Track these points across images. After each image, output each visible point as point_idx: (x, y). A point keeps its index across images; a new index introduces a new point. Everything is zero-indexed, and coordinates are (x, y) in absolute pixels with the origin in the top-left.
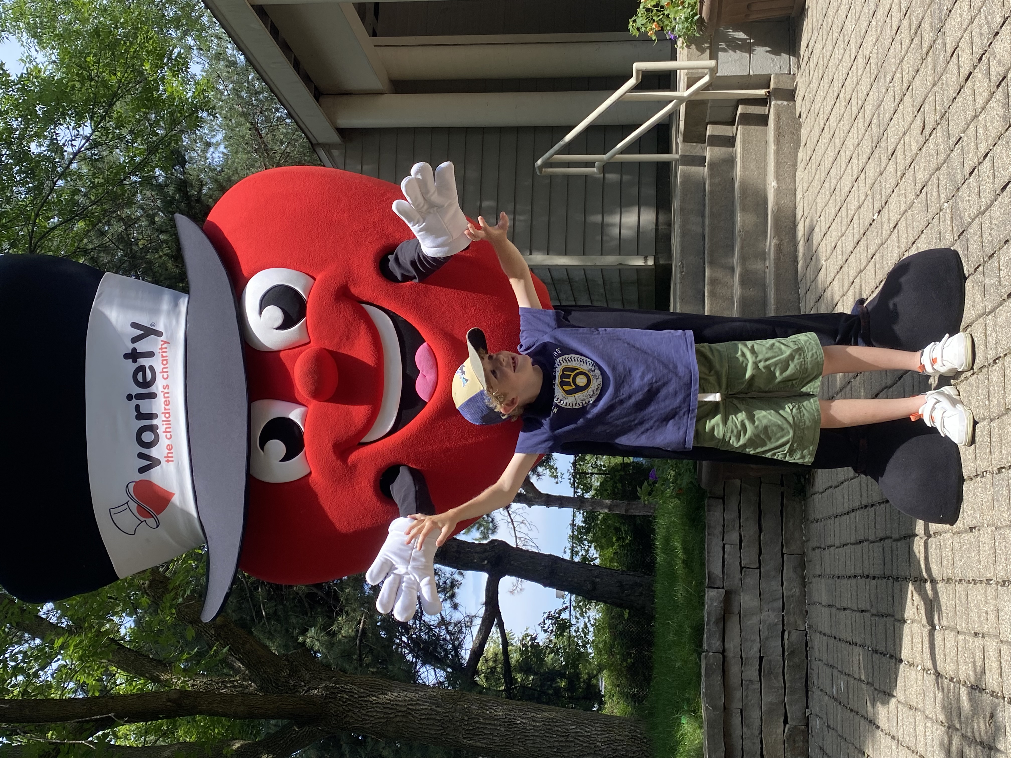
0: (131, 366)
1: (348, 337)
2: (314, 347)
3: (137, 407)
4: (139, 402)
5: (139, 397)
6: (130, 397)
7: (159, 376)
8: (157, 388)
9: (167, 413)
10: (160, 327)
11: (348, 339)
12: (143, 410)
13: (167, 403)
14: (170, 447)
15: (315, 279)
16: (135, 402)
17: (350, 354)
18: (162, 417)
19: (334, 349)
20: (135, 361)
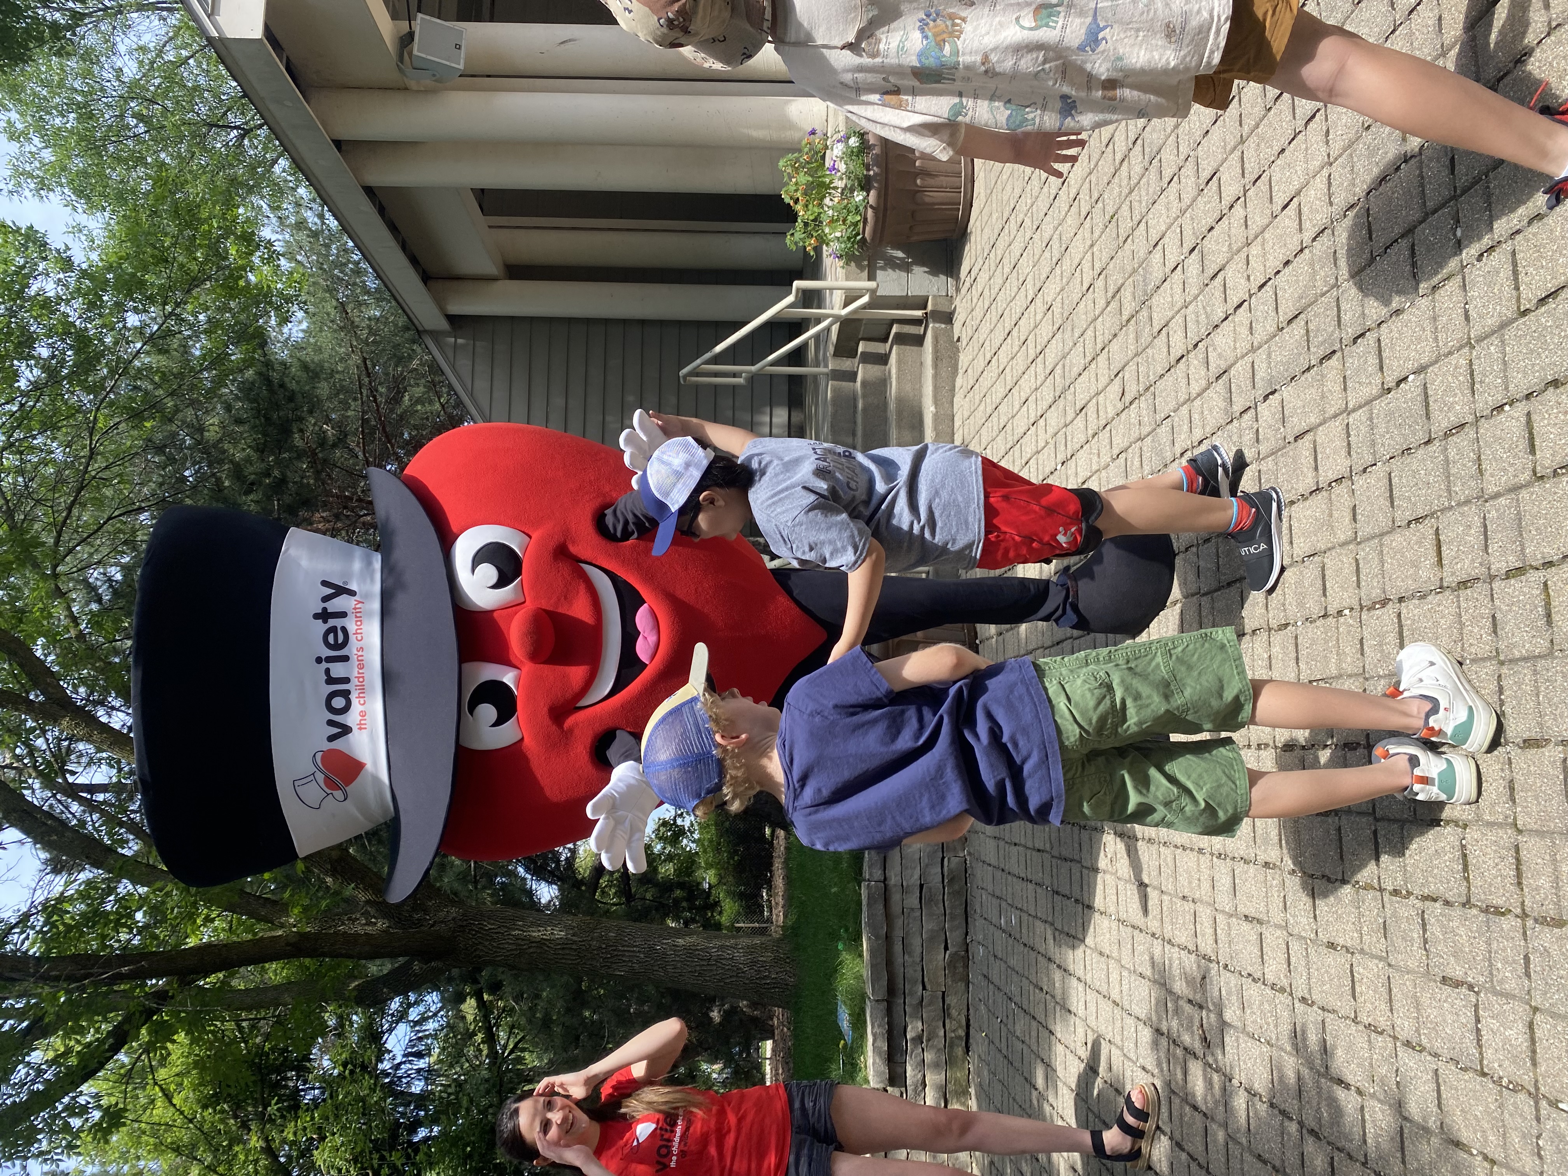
0: (320, 627)
1: (567, 597)
2: (530, 606)
3: (327, 671)
4: (330, 665)
5: (329, 659)
6: (319, 660)
7: (352, 638)
8: (350, 650)
9: (361, 677)
10: (353, 587)
11: (566, 598)
12: (334, 675)
13: (361, 666)
14: (363, 714)
15: (530, 537)
16: (324, 665)
17: (570, 613)
18: (354, 681)
19: (551, 609)
20: (325, 622)
